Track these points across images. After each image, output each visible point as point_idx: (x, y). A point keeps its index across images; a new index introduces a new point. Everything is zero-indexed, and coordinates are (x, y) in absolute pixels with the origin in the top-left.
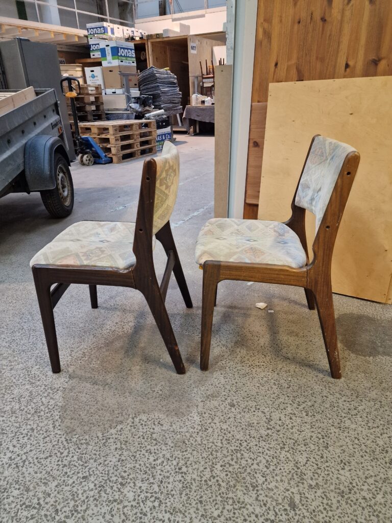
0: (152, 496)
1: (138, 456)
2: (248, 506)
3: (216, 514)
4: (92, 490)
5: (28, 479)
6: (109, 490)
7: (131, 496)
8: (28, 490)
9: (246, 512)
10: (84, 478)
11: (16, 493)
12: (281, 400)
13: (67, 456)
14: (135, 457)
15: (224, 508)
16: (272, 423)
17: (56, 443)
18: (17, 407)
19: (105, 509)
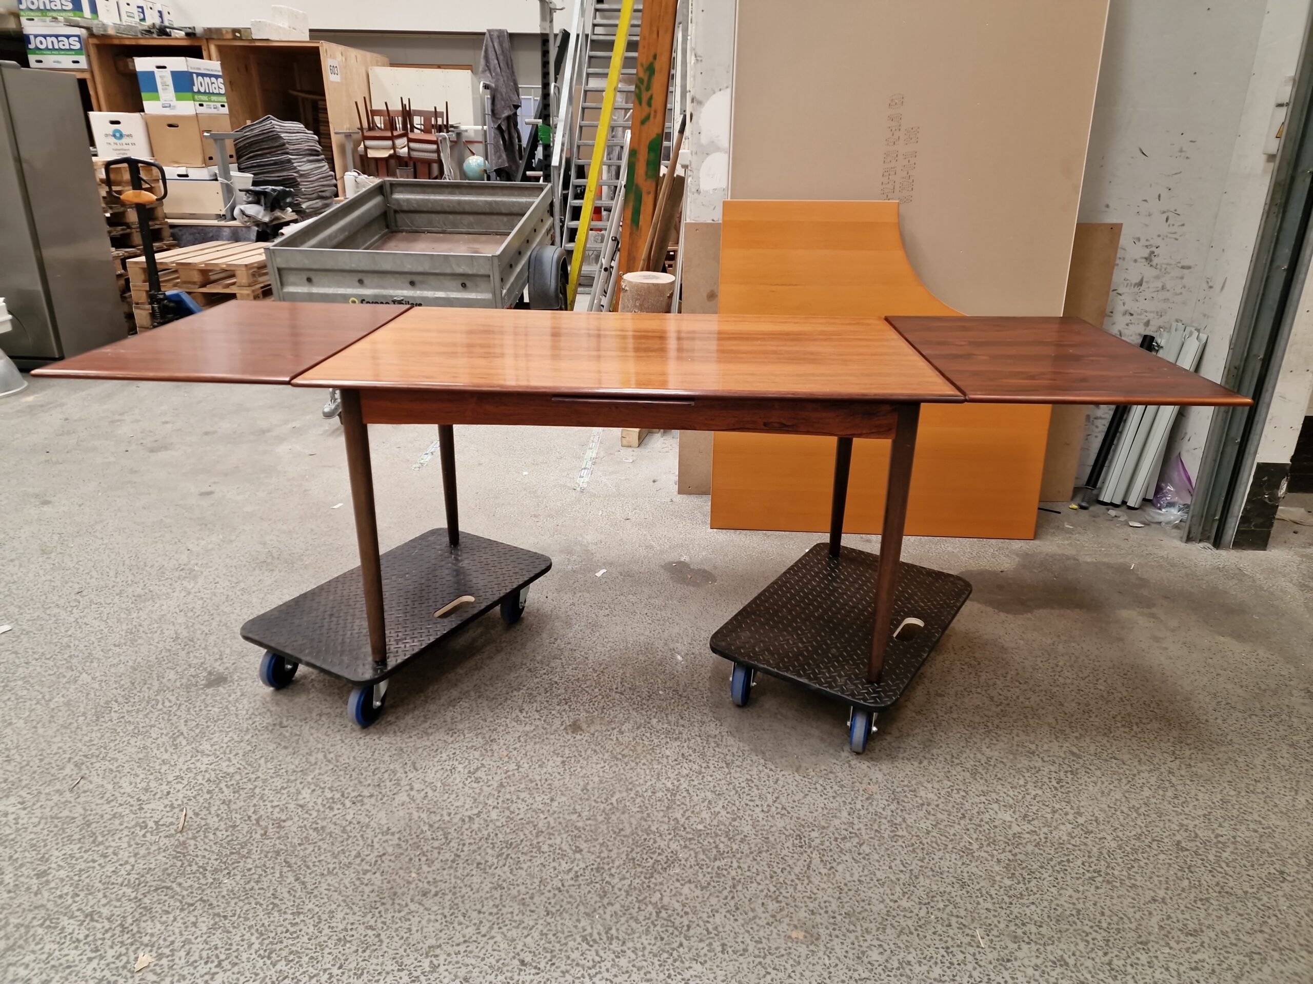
3: (1022, 782)
4: (889, 805)
5: (811, 820)
6: (906, 800)
7: (930, 796)
8: (824, 828)
10: (867, 799)
11: (814, 834)
16: (995, 699)
17: (795, 783)
18: (695, 767)
19: (921, 814)
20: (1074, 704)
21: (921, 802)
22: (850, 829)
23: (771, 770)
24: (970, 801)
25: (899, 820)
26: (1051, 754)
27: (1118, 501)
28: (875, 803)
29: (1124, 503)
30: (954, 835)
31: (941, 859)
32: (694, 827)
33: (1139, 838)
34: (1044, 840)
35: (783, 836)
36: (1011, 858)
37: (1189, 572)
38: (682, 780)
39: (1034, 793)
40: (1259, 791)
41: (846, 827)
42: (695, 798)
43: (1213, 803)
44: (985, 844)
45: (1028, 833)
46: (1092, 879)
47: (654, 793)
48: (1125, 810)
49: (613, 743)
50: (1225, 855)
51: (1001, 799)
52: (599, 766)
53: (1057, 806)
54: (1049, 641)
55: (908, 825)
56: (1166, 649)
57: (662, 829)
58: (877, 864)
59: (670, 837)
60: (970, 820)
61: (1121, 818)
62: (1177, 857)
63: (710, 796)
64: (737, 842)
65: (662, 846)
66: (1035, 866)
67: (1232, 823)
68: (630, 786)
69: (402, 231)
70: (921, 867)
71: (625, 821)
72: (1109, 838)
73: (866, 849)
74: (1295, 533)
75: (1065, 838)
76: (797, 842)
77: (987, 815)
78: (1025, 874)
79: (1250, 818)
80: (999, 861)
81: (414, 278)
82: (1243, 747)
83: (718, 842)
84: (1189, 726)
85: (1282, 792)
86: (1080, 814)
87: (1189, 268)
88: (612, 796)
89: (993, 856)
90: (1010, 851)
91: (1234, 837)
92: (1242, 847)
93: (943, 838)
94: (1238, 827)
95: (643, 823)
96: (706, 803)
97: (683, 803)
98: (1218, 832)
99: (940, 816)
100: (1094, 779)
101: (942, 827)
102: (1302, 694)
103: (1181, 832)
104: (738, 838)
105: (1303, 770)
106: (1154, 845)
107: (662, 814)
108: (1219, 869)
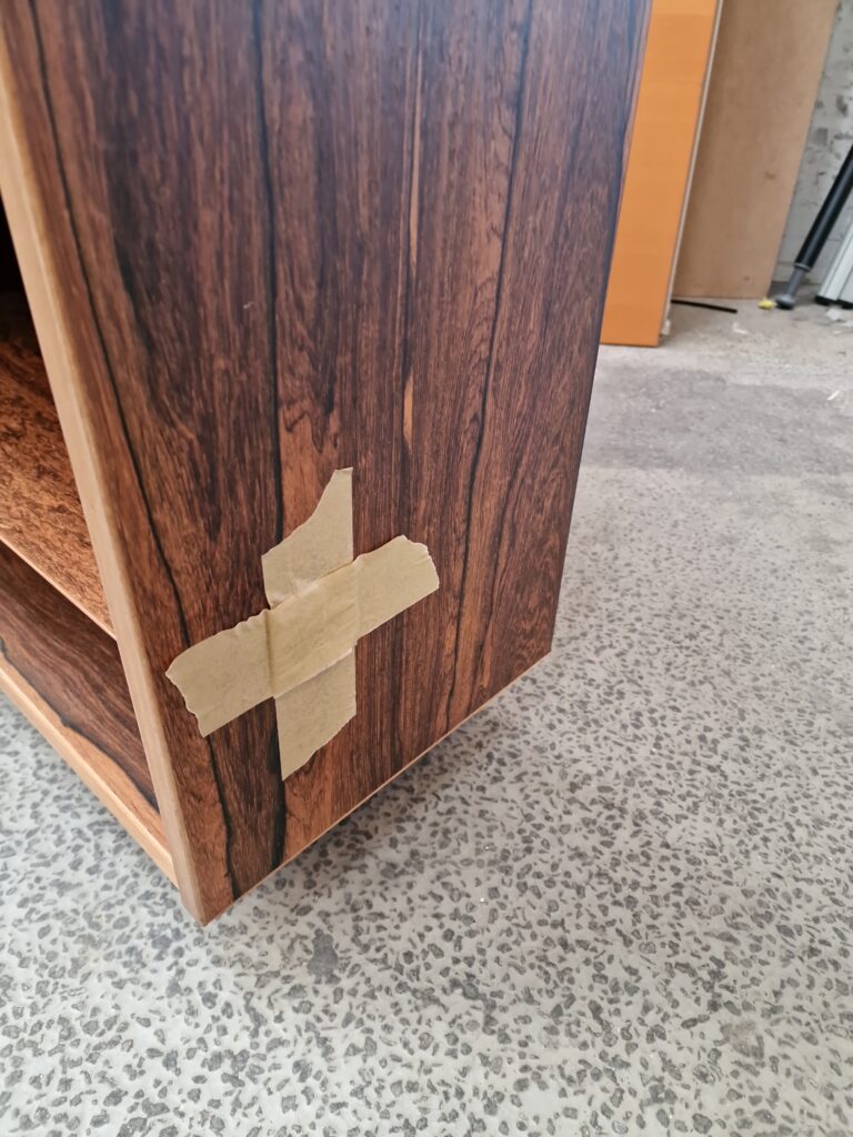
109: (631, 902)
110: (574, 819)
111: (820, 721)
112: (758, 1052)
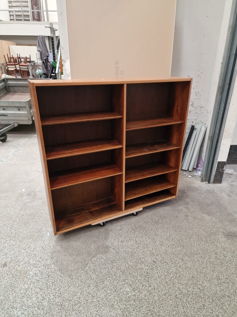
0: (115, 280)
1: (102, 271)
2: (144, 268)
3: (136, 275)
4: (94, 288)
5: (67, 298)
6: (100, 286)
7: (108, 283)
8: (70, 300)
9: (144, 270)
11: (67, 304)
12: (136, 234)
13: (76, 284)
14: (101, 272)
15: (138, 272)
16: (137, 242)
17: (68, 282)
18: (38, 278)
19: (103, 291)
20: (159, 242)
21: (104, 286)
22: (79, 301)
23: (62, 277)
24: (119, 284)
25: (95, 294)
26: (148, 262)
27: (186, 170)
28: (89, 288)
29: (188, 169)
30: (110, 299)
31: (103, 310)
32: (28, 305)
33: (165, 295)
34: (137, 298)
35: (56, 305)
36: (125, 307)
37: (200, 192)
38: (32, 284)
39: (139, 278)
40: (203, 272)
41: (77, 299)
42: (33, 292)
43: (190, 278)
44: (119, 302)
45: (133, 296)
46: (147, 314)
47: (20, 291)
48: (164, 283)
49: (14, 270)
50: (189, 299)
51: (128, 282)
52: (7, 280)
53: (144, 284)
54: (158, 219)
55: (97, 297)
56: (188, 219)
57: (18, 306)
58: (82, 315)
59: (19, 309)
60: (117, 292)
61: (162, 286)
62: (174, 302)
63: (38, 290)
64: (40, 310)
65: (15, 314)
66: (132, 310)
67: (193, 286)
68: (14, 289)
69: (11, 92)
70: (96, 314)
71: (7, 304)
72: (156, 295)
73: (81, 308)
74: (230, 177)
75: (143, 297)
76: (60, 308)
77: (123, 290)
78: (127, 314)
79: (199, 284)
80: (121, 309)
81: (5, 108)
82: (202, 255)
83: (34, 310)
84: (189, 248)
85: (210, 272)
86: (150, 286)
87: (202, 107)
88: (6, 293)
89: (119, 307)
90: (125, 304)
91: (193, 292)
92: (194, 296)
93: (107, 301)
94: (195, 287)
95: (12, 304)
96: (36, 294)
97: (28, 295)
98: (189, 290)
99: (108, 291)
100: (158, 271)
101: (107, 296)
102: (222, 234)
103: (178, 291)
104: (41, 308)
105: (217, 263)
106: (169, 298)
107: (20, 299)
108: (186, 306)
109: (175, 255)
110: (169, 249)
111: (188, 237)
112: (186, 263)
